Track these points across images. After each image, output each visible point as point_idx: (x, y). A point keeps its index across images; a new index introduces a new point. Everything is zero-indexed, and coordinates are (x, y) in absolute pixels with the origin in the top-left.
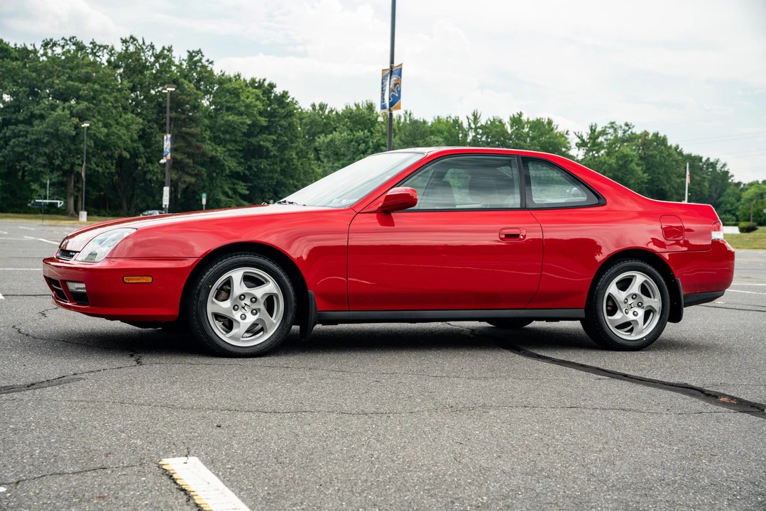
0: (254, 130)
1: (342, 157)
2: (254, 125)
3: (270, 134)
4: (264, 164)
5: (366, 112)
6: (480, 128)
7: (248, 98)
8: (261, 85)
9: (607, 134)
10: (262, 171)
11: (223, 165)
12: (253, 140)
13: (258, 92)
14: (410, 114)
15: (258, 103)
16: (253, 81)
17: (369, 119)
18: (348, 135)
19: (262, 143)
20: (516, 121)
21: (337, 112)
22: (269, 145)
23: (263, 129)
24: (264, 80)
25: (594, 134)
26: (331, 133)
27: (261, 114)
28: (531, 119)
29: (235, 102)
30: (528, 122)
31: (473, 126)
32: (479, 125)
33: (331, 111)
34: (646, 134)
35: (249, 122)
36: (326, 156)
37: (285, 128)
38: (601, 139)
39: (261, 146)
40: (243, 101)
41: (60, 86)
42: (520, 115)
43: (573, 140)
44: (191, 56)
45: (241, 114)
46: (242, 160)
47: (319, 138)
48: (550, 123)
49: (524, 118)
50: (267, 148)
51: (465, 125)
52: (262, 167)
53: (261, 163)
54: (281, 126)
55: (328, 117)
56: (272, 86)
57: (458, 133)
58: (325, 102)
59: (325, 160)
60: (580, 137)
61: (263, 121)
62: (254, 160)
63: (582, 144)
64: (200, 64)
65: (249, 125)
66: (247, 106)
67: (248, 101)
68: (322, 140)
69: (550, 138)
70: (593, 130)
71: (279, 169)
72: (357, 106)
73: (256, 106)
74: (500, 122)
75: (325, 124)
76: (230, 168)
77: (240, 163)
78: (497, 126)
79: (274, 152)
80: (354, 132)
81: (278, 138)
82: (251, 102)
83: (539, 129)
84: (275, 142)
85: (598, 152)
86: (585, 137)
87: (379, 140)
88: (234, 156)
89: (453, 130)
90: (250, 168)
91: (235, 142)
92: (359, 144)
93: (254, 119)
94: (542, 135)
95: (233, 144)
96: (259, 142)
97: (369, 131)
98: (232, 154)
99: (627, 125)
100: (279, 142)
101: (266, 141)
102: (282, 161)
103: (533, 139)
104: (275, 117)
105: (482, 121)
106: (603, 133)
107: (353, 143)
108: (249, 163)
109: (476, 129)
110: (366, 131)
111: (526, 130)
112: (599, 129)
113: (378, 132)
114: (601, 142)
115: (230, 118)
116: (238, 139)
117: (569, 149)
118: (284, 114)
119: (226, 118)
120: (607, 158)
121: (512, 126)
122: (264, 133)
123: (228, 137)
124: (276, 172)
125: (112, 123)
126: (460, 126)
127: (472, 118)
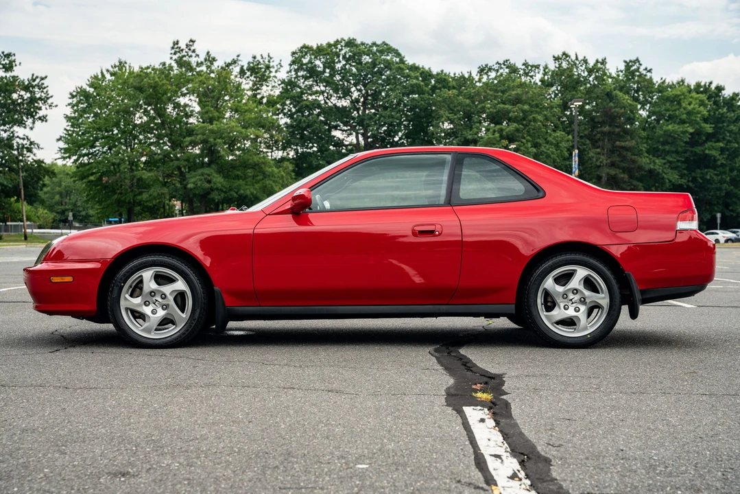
0: (697, 138)
2: (698, 133)
3: (718, 141)
4: (710, 174)
7: (690, 104)
8: (706, 89)
10: (709, 182)
11: (663, 178)
12: (698, 150)
13: (703, 97)
15: (702, 108)
16: (698, 85)
19: (707, 152)
22: (714, 153)
23: (710, 137)
24: (711, 83)
27: (706, 120)
29: (675, 110)
35: (691, 130)
37: (735, 134)
39: (707, 155)
40: (685, 109)
41: (491, 110)
44: (628, 65)
45: (683, 122)
46: (685, 172)
50: (715, 157)
52: (708, 177)
53: (707, 173)
54: (730, 132)
56: (720, 89)
61: (708, 128)
62: (698, 171)
64: (638, 74)
65: (691, 134)
66: (689, 113)
67: (690, 108)
71: (728, 178)
73: (699, 112)
76: (670, 181)
77: (682, 176)
79: (721, 160)
81: (726, 145)
82: (694, 109)
84: (722, 150)
88: (676, 168)
90: (694, 180)
91: (677, 152)
93: (698, 127)
95: (674, 155)
96: (704, 151)
98: (673, 165)
100: (728, 150)
101: (712, 150)
102: (732, 170)
104: (723, 122)
108: (693, 174)
115: (670, 127)
116: (680, 149)
118: (734, 118)
119: (665, 128)
122: (711, 141)
123: (667, 147)
124: (725, 182)
125: (541, 142)
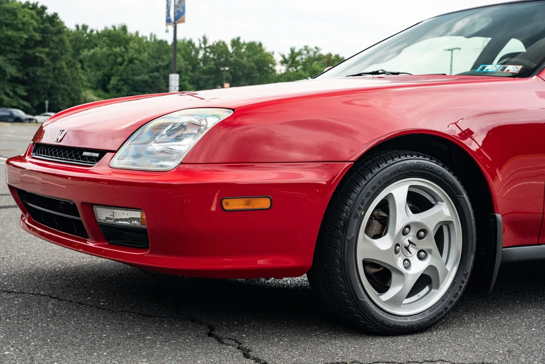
0: (31, 43)
1: (102, 68)
2: (30, 39)
3: (44, 46)
4: (39, 71)
5: (122, 33)
6: (208, 47)
7: (24, 16)
8: (34, 7)
9: (302, 55)
10: (38, 77)
11: (5, 71)
12: (30, 52)
13: (33, 12)
14: (155, 36)
15: (33, 21)
16: (28, 3)
17: (124, 38)
18: (108, 50)
19: (37, 54)
20: (236, 43)
21: (97, 32)
22: (43, 56)
23: (38, 43)
24: (37, 3)
25: (293, 55)
26: (93, 48)
27: (35, 30)
28: (247, 41)
29: (13, 20)
30: (244, 44)
31: (203, 46)
32: (207, 45)
33: (92, 31)
34: (330, 55)
35: (25, 36)
36: (89, 67)
37: (57, 43)
38: (298, 58)
39: (36, 57)
40: (21, 20)
42: (239, 39)
43: (278, 58)
45: (18, 30)
46: (21, 68)
47: (83, 52)
48: (260, 45)
49: (241, 41)
50: (42, 59)
51: (197, 45)
52: (38, 73)
53: (37, 70)
54: (53, 41)
55: (90, 35)
56: (44, 8)
57: (192, 52)
58: (86, 24)
59: (89, 70)
60: (283, 56)
61: (38, 36)
62: (30, 68)
63: (285, 61)
65: (26, 39)
66: (23, 23)
67: (25, 19)
68: (85, 53)
69: (261, 57)
70: (292, 51)
71: (52, 76)
72: (114, 27)
73: (31, 24)
74: (224, 43)
75: (88, 41)
76: (10, 74)
77: (19, 70)
78: (221, 47)
79: (47, 61)
80: (113, 48)
81: (50, 50)
82: (27, 21)
83: (253, 49)
84: (48, 54)
85: (296, 68)
86: (287, 56)
87: (133, 55)
88: (14, 64)
89: (188, 49)
90: (27, 74)
91: (15, 52)
92: (117, 58)
93: (30, 34)
94: (255, 54)
95: (13, 54)
96: (34, 53)
97: (125, 47)
98: (12, 62)
99: (316, 48)
100: (51, 54)
101: (41, 53)
102: (54, 69)
103: (248, 57)
104: (48, 33)
105: (210, 43)
106: (300, 53)
107: (112, 57)
108: (27, 70)
109: (205, 48)
110: (122, 48)
111: (243, 50)
112: (296, 51)
113: (132, 48)
114: (298, 61)
115: (10, 33)
116: (17, 50)
117: (274, 64)
118: (56, 31)
119: (6, 32)
120: (303, 73)
121: (233, 46)
122: (39, 47)
123: (8, 48)
124: (50, 78)
126: (193, 45)
127: (202, 40)
